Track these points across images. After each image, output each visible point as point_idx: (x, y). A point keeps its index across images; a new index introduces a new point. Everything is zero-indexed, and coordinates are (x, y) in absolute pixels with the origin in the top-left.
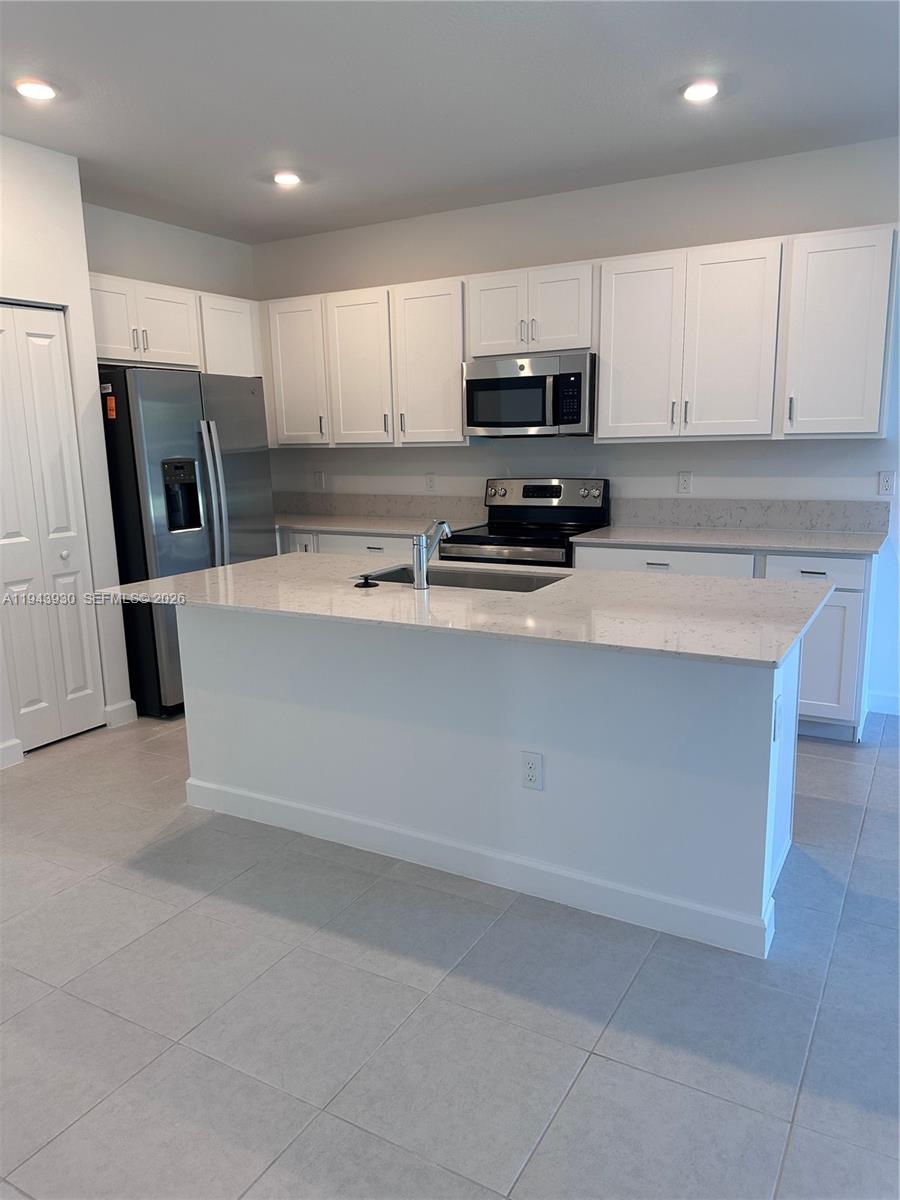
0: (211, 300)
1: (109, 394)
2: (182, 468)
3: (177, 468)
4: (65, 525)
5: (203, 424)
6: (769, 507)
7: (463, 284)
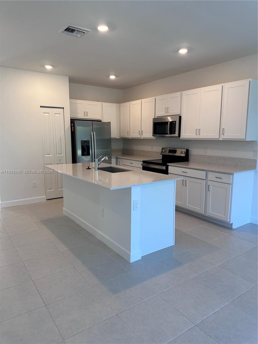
0: (105, 104)
1: (72, 126)
2: (86, 142)
3: (85, 142)
4: (61, 153)
5: (92, 133)
6: (226, 159)
7: (155, 99)
